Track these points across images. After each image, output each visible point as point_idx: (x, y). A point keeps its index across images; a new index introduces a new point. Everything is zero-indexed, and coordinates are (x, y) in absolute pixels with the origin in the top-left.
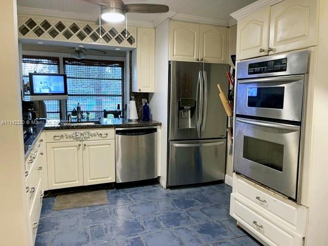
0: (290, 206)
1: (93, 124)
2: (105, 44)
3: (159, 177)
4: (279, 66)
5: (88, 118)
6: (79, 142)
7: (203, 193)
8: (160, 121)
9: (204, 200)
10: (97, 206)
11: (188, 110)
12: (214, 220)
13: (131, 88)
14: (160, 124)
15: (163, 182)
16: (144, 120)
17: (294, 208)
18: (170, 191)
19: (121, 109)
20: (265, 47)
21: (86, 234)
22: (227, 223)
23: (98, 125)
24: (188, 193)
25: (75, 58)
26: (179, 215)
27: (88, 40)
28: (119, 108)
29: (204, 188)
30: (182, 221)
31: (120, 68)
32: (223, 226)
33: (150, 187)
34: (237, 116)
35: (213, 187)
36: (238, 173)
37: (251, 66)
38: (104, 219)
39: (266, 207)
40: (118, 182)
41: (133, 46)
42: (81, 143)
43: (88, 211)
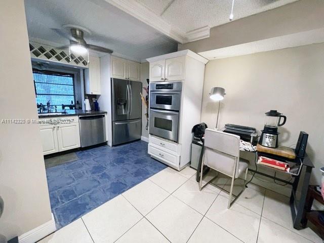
0: (175, 145)
1: (61, 114)
2: (66, 63)
3: (107, 141)
4: (169, 87)
5: (56, 110)
6: (53, 126)
7: (132, 146)
8: (106, 111)
9: (133, 149)
10: (72, 162)
11: (122, 105)
12: (140, 157)
13: (85, 92)
14: (106, 113)
15: (110, 144)
16: (95, 110)
17: (176, 145)
18: (114, 148)
19: (74, 104)
20: (163, 78)
21: (71, 177)
22: (147, 158)
23: (65, 114)
24: (124, 147)
25: (37, 68)
26: (123, 158)
27: (54, 59)
28: (72, 103)
29: (132, 144)
30: (125, 161)
31: (72, 78)
32: (145, 159)
33: (102, 147)
34: (151, 108)
35: (136, 142)
36: (151, 134)
37: (157, 85)
38: (79, 167)
39: (165, 147)
40: (82, 147)
41: (87, 67)
42: (55, 126)
43: (66, 166)
